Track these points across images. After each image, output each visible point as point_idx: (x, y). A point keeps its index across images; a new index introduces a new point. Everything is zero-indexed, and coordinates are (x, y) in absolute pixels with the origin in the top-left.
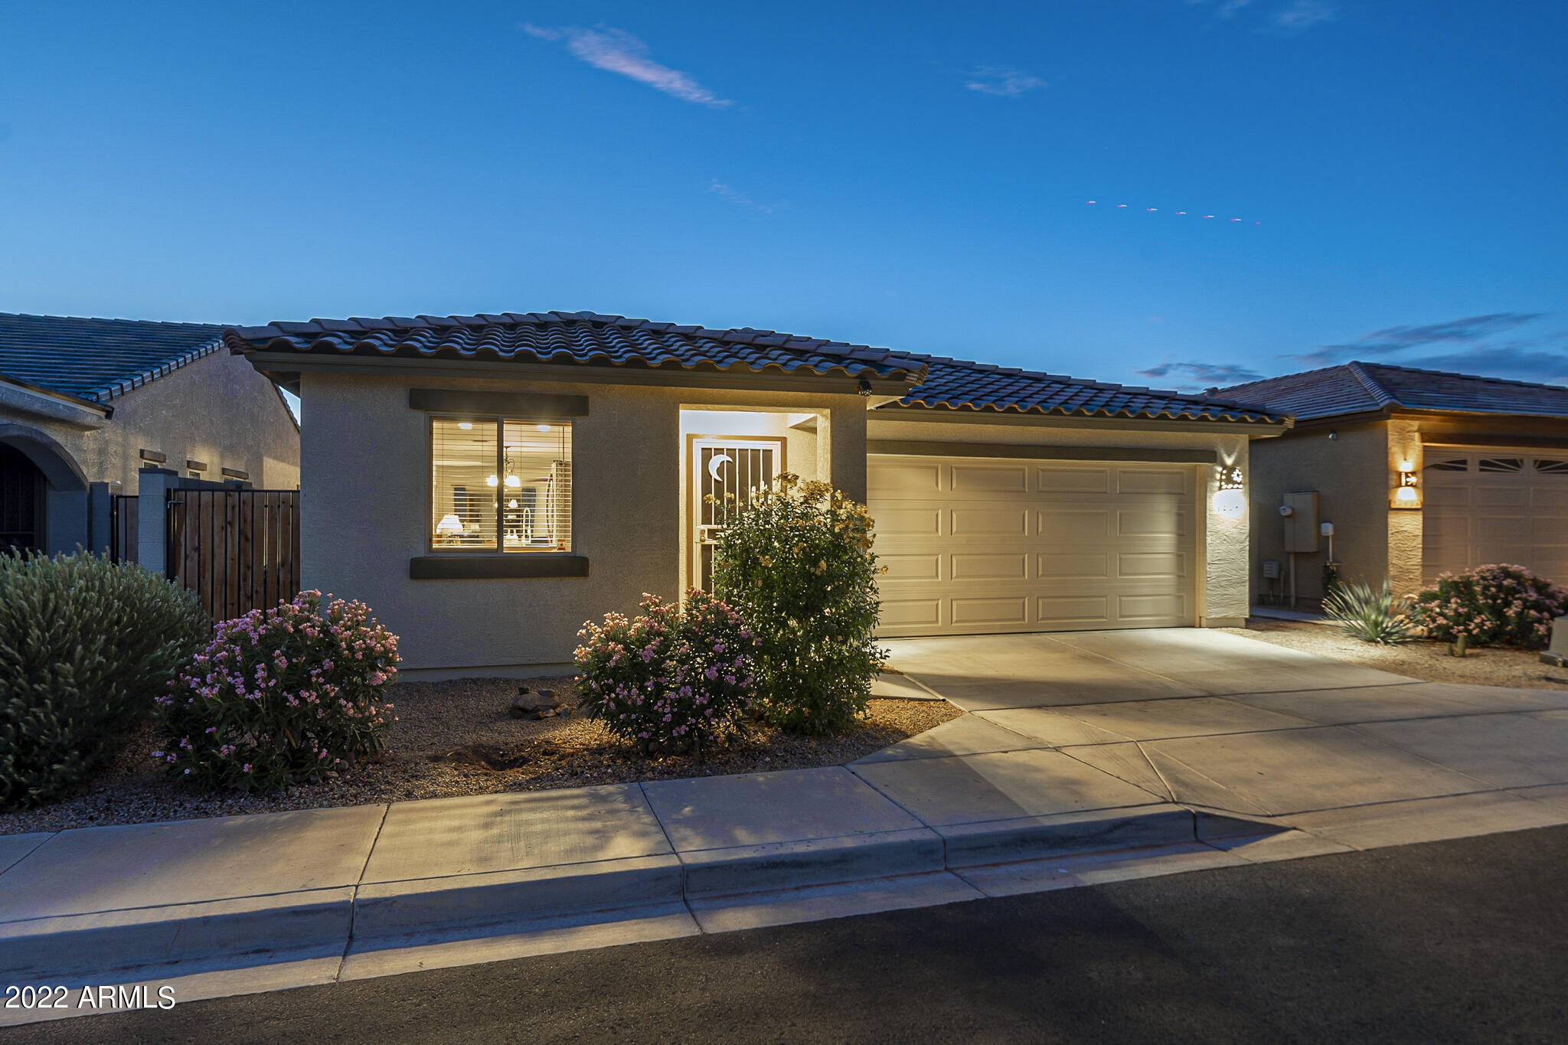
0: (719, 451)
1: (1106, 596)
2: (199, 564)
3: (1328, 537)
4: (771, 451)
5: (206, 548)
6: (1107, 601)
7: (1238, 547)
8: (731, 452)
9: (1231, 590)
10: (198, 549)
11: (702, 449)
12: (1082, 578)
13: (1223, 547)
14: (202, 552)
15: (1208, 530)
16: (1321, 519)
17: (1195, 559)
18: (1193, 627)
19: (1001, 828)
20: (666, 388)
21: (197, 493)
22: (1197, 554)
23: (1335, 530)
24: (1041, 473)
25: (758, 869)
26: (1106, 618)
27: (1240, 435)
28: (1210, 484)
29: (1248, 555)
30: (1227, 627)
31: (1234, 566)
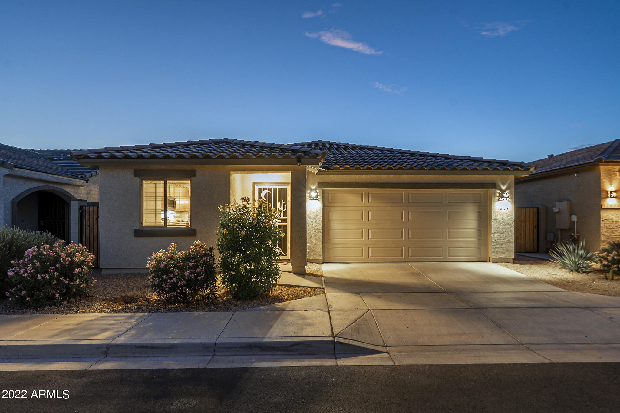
0: (265, 189)
1: (442, 247)
2: (90, 231)
3: (574, 222)
4: (286, 188)
5: (92, 226)
6: (442, 249)
7: (508, 226)
8: (270, 189)
9: (505, 246)
10: (89, 226)
11: (259, 188)
12: (431, 239)
13: (500, 227)
14: (90, 227)
15: (492, 219)
16: (572, 213)
17: (487, 232)
18: (486, 262)
19: (244, 341)
20: (226, 166)
21: (89, 207)
22: (488, 230)
23: (578, 218)
24: (410, 195)
25: (136, 348)
26: (442, 257)
27: (510, 176)
28: (493, 199)
29: (514, 230)
30: (499, 262)
31: (506, 235)
